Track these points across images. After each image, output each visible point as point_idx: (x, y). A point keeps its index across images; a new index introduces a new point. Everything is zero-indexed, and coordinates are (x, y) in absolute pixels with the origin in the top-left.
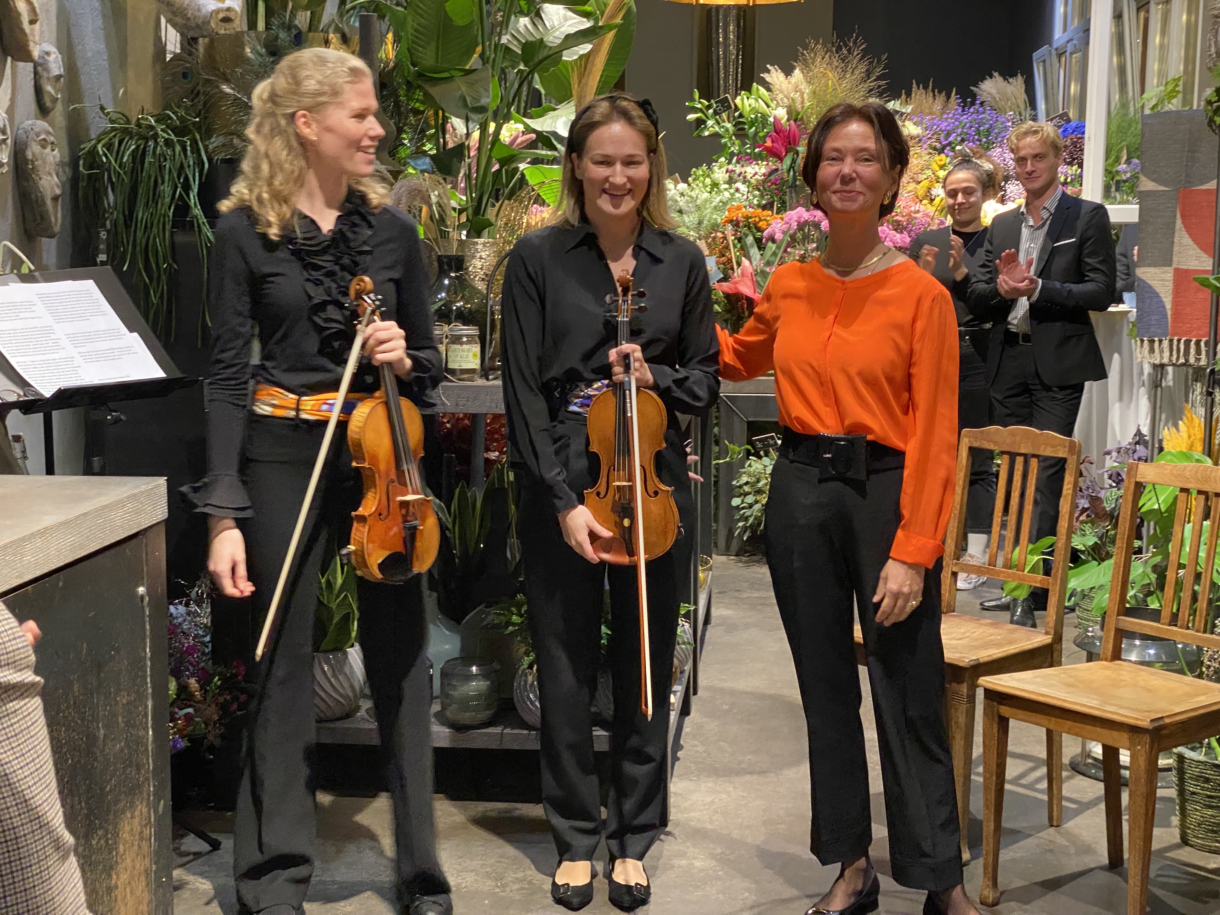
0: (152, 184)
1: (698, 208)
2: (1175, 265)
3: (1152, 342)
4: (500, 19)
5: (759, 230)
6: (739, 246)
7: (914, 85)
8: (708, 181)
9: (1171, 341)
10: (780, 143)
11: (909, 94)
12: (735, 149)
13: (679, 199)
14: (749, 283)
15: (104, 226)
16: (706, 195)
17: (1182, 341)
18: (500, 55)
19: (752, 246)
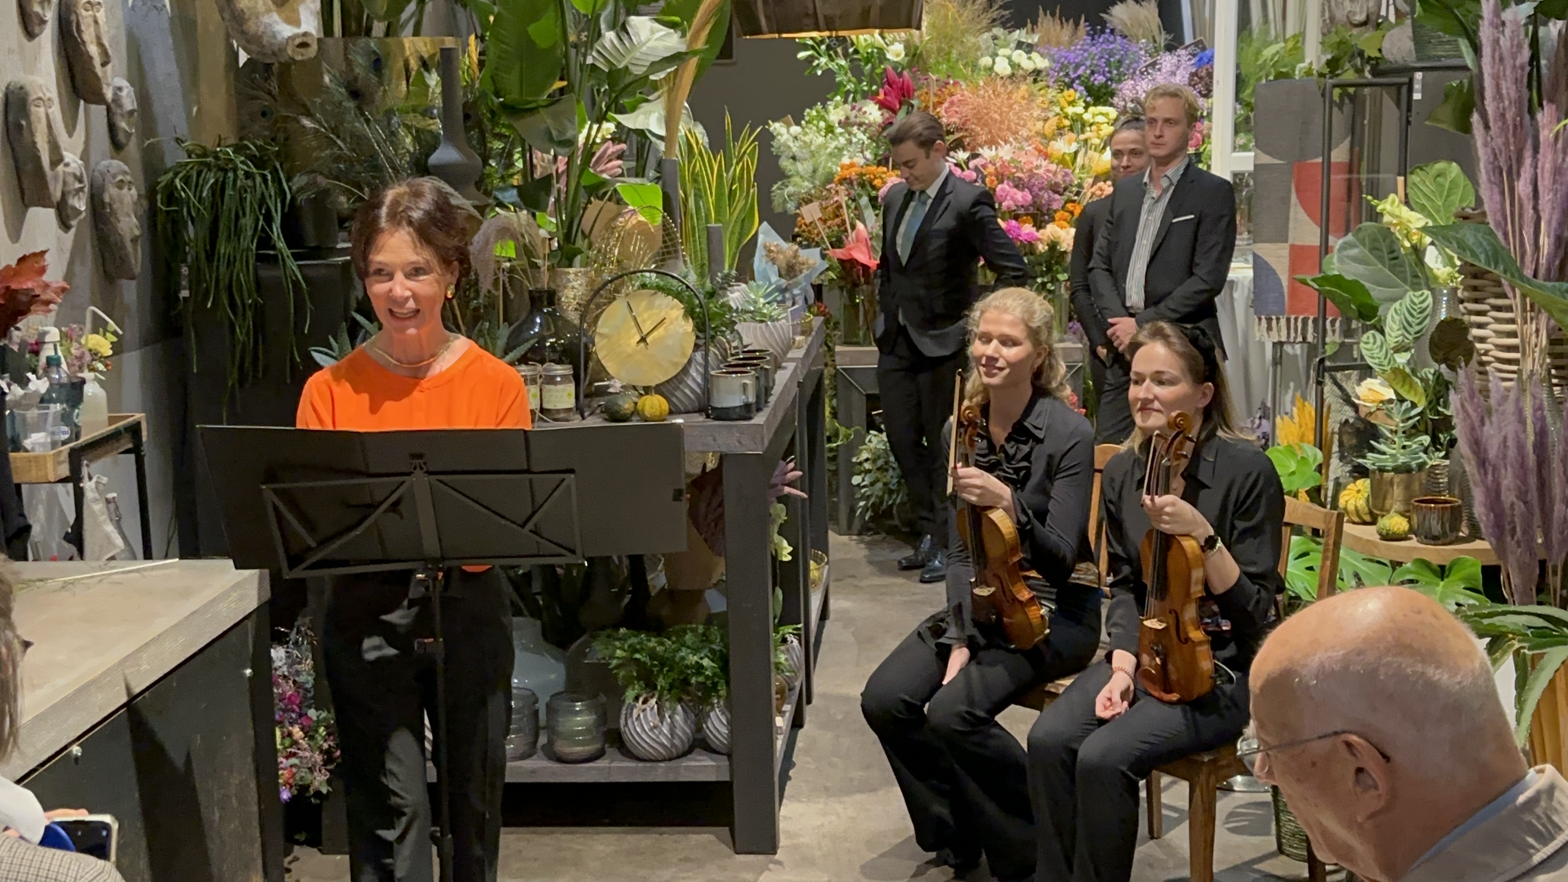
0: (233, 216)
1: (813, 154)
2: (1290, 242)
3: (1269, 320)
5: (874, 188)
7: (1041, 12)
8: (822, 124)
9: (1288, 320)
10: (893, 95)
11: (1035, 23)
12: (850, 87)
13: (791, 145)
14: (865, 249)
15: (184, 261)
16: (821, 140)
17: (1300, 320)
19: (866, 207)
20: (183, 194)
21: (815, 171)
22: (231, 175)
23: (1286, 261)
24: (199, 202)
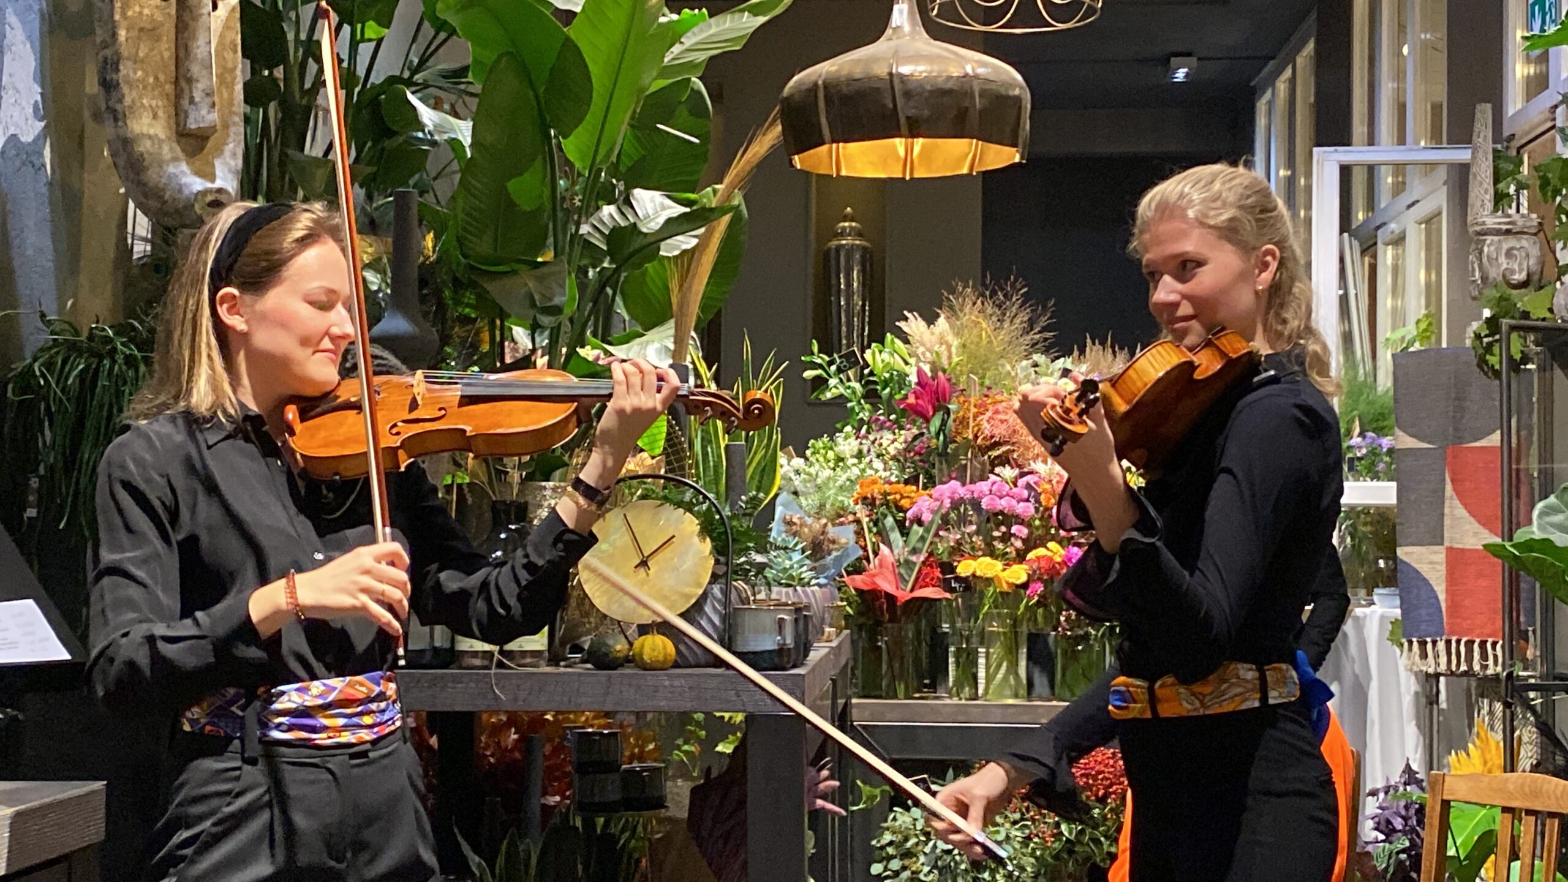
0: (105, 414)
1: (819, 488)
2: (1447, 543)
3: (1423, 644)
4: (578, 204)
5: (900, 509)
6: (875, 530)
7: (1089, 341)
8: (831, 455)
9: (1448, 643)
10: (926, 399)
11: (1082, 352)
12: (865, 415)
13: (793, 477)
14: (891, 577)
15: (36, 470)
16: (828, 473)
17: (1462, 643)
18: (577, 250)
19: (892, 529)
20: (42, 382)
21: (822, 506)
22: (107, 362)
23: (1442, 569)
24: (63, 391)
